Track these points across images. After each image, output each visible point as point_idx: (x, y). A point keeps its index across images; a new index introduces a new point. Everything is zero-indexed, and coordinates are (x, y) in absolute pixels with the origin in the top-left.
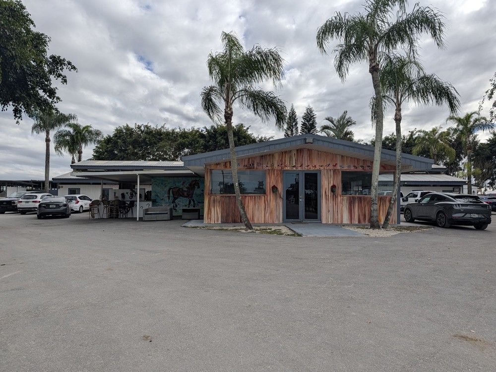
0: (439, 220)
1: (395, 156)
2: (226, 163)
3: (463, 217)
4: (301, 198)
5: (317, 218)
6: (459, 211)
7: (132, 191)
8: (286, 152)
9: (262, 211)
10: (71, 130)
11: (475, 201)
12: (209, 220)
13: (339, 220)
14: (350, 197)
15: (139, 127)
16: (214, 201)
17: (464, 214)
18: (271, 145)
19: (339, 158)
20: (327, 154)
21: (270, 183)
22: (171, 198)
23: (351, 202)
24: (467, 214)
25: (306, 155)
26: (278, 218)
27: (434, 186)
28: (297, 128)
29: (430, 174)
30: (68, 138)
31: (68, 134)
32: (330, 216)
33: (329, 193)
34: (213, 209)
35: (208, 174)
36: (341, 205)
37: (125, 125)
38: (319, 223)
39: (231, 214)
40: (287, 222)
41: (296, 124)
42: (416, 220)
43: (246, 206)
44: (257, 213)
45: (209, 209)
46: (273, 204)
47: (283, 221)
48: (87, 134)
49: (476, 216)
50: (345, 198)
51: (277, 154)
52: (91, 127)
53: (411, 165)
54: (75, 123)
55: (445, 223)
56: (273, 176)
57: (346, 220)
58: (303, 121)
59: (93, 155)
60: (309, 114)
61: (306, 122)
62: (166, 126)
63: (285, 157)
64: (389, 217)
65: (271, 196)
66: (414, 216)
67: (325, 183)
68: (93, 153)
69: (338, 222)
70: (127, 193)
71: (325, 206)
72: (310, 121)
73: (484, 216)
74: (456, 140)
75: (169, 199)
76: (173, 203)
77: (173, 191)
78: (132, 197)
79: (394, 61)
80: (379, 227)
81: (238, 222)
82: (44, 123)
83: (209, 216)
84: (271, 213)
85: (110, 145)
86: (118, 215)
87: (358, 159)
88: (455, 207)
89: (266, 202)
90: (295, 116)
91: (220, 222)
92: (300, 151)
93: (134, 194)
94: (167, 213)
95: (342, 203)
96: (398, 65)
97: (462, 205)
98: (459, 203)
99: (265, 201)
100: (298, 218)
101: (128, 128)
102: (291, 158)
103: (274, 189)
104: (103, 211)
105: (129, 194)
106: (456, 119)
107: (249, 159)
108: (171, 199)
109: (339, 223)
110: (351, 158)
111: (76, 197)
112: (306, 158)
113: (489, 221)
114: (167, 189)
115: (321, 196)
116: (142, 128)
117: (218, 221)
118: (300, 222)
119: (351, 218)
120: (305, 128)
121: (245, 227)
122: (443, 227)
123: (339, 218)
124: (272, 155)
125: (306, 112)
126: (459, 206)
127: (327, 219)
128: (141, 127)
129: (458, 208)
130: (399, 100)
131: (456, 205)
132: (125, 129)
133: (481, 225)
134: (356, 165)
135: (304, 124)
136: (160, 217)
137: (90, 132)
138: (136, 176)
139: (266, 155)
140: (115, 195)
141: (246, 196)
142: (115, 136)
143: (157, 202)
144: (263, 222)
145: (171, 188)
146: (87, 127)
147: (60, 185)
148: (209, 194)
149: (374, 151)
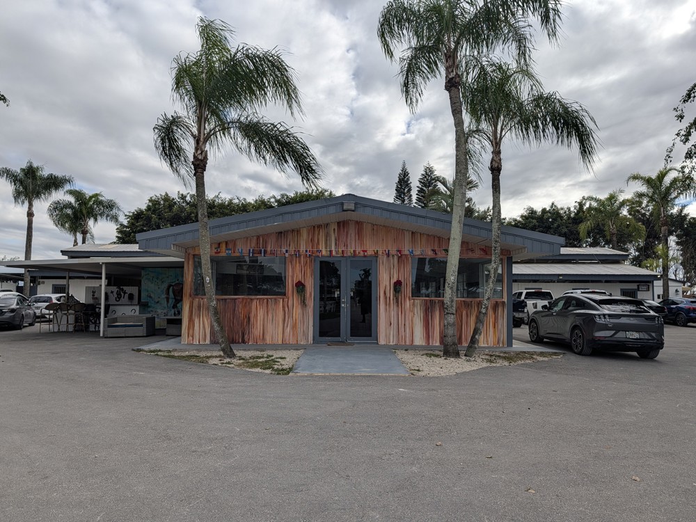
0: (575, 340)
1: (491, 231)
2: (219, 244)
3: (611, 337)
4: (344, 303)
5: (371, 336)
6: (605, 327)
7: (120, 289)
8: (319, 227)
9: (278, 324)
10: (72, 199)
11: (634, 308)
12: (191, 338)
13: (407, 339)
14: (427, 300)
15: (183, 197)
16: (199, 307)
17: (613, 332)
18: (285, 213)
19: (408, 236)
20: (387, 229)
21: (293, 277)
22: (170, 301)
23: (428, 310)
24: (619, 331)
25: (352, 231)
26: (305, 335)
27: (606, 282)
28: (411, 196)
29: (602, 263)
30: (69, 211)
31: (69, 205)
32: (393, 332)
33: (391, 294)
34: (196, 321)
35: (191, 263)
36: (411, 314)
37: (164, 194)
38: (373, 343)
39: (227, 329)
40: (321, 342)
41: (410, 190)
42: (545, 340)
43: (252, 315)
44: (270, 328)
45: (191, 320)
46: (297, 311)
47: (314, 340)
48: (95, 206)
49: (636, 335)
50: (418, 301)
51: (305, 229)
52: (102, 196)
53: (525, 248)
54: (72, 189)
55: (583, 348)
56: (298, 265)
57: (419, 340)
58: (420, 186)
59: (117, 237)
60: (429, 176)
61: (424, 188)
62: (221, 195)
63: (319, 234)
64: (477, 337)
65: (293, 300)
66: (542, 333)
67: (385, 279)
68: (116, 234)
69: (405, 342)
70: (112, 292)
71: (384, 315)
72: (429, 186)
73: (651, 336)
74: (651, 214)
75: (168, 302)
76: (173, 308)
77: (173, 289)
78: (120, 298)
79: (489, 69)
80: (457, 355)
81: (239, 343)
82: (25, 188)
83: (191, 331)
84: (294, 327)
85: (141, 223)
86: (87, 327)
87: (439, 238)
88: (598, 320)
89: (286, 309)
90: (408, 179)
91: (208, 342)
92: (342, 225)
93: (123, 294)
94: (141, 326)
95: (413, 311)
96: (497, 76)
97: (610, 316)
98: (607, 312)
99: (283, 307)
100: (338, 335)
101: (167, 198)
102: (327, 236)
103: (300, 286)
104: (67, 321)
105: (115, 293)
106: (642, 178)
107: (258, 238)
108: (172, 301)
109: (408, 343)
110: (428, 235)
111: (50, 298)
112: (353, 235)
113: (660, 345)
114: (165, 285)
115: (378, 299)
116: (188, 198)
117: (205, 341)
118: (343, 343)
119: (428, 336)
120: (422, 196)
121: (222, 353)
122: (580, 354)
123: (408, 335)
124: (296, 232)
125: (424, 173)
126: (605, 318)
127: (387, 337)
128: (186, 197)
129: (602, 321)
130: (499, 135)
131: (599, 315)
132: (163, 200)
133: (648, 351)
134: (436, 248)
135: (421, 191)
136: (131, 331)
137: (100, 203)
138: (98, 265)
139: (287, 231)
140: (93, 295)
141: (252, 299)
142: (149, 208)
143: (149, 307)
144: (280, 342)
145: (171, 285)
146: (96, 195)
147: (41, 280)
148: (190, 296)
149: (451, 223)
